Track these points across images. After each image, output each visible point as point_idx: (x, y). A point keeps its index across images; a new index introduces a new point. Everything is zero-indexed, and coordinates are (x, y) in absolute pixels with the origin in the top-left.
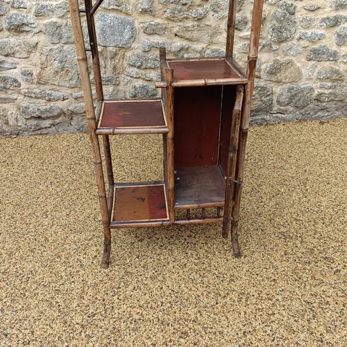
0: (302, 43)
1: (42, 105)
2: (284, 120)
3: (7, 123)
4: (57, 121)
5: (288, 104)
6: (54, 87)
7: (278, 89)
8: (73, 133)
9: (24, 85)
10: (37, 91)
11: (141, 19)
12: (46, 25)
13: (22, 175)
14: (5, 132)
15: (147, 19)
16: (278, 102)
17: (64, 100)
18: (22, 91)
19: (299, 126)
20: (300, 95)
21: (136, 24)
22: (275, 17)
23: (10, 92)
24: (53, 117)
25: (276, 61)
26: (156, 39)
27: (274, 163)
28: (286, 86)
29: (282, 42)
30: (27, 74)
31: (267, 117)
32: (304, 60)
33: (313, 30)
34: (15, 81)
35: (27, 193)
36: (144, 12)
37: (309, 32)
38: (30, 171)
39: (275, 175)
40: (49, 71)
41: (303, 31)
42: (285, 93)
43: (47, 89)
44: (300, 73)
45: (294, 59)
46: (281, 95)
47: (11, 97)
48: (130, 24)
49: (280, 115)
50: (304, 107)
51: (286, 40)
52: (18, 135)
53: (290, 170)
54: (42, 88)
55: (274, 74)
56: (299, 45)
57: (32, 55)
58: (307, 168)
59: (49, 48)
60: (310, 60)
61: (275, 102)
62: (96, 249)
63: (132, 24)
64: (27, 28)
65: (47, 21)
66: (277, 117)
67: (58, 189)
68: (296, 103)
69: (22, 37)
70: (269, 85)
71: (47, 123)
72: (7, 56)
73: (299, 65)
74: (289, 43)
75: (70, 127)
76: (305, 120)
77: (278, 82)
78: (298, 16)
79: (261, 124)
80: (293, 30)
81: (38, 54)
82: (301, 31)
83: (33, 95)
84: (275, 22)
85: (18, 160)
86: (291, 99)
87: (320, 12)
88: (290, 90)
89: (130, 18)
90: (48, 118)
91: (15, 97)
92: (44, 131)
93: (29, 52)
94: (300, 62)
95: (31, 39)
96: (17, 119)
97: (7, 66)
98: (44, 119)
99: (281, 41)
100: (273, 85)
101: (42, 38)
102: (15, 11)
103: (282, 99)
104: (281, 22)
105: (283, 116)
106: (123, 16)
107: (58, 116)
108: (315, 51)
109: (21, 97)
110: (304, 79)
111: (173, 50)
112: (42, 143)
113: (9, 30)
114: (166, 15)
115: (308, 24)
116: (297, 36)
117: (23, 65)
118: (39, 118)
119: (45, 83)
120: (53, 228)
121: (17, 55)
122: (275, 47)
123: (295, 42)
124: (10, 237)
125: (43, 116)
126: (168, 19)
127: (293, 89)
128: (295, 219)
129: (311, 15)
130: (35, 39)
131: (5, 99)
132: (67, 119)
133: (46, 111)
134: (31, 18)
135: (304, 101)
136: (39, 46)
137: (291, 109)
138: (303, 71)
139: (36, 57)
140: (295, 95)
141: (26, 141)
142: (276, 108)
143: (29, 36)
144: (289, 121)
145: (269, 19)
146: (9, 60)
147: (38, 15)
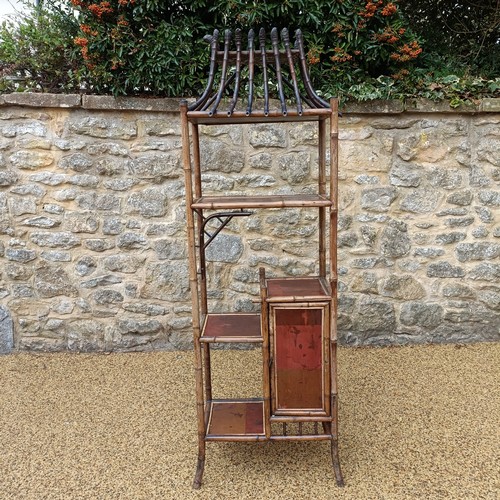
0: (419, 259)
1: (142, 319)
2: (412, 342)
3: (102, 339)
4: (154, 337)
5: (414, 324)
6: (156, 301)
7: (399, 307)
8: (170, 351)
9: (127, 299)
10: (139, 305)
11: (249, 236)
12: (156, 243)
13: (114, 394)
14: (99, 348)
15: (255, 236)
16: (402, 320)
17: (164, 314)
18: (124, 306)
19: (430, 350)
20: (426, 313)
21: (244, 241)
22: (385, 234)
23: (111, 306)
24: (151, 333)
25: (393, 277)
26: (262, 255)
27: (395, 390)
28: (409, 304)
29: (397, 258)
30: (131, 288)
31: (392, 338)
32: (424, 276)
33: (429, 247)
34: (119, 295)
35: (118, 412)
36: (252, 230)
37: (426, 249)
38: (123, 390)
39: (395, 403)
40: (154, 285)
41: (418, 247)
42: (409, 311)
43: (149, 303)
44: (422, 290)
45: (413, 275)
46: (404, 313)
47: (111, 311)
48: (237, 241)
49: (406, 336)
50: (434, 328)
51: (401, 256)
52: (111, 352)
53: (413, 398)
54: (144, 302)
55: (393, 290)
56: (417, 261)
57: (139, 270)
58: (434, 397)
59: (156, 263)
60: (431, 276)
61: (398, 320)
62: (188, 471)
63: (239, 242)
64: (137, 246)
65: (157, 239)
66: (403, 338)
67: (151, 409)
68: (423, 322)
69: (132, 253)
70: (389, 302)
71: (144, 339)
72: (114, 271)
73: (419, 281)
74: (405, 259)
75: (168, 345)
76: (437, 343)
77: (399, 299)
78: (411, 233)
79: (385, 346)
80: (407, 246)
81: (144, 269)
82: (415, 248)
83: (134, 310)
84: (386, 239)
85: (111, 378)
86: (417, 317)
87: (434, 229)
88: (413, 308)
89: (238, 236)
90: (145, 333)
91: (116, 311)
92: (140, 348)
93: (137, 268)
94: (421, 278)
95: (140, 255)
96: (113, 335)
97: (112, 280)
98: (141, 335)
99: (395, 257)
100: (393, 301)
101: (151, 255)
102: (129, 231)
103: (406, 317)
104: (393, 239)
105: (410, 337)
106: (231, 234)
107: (156, 332)
108: (435, 267)
109: (122, 311)
110: (429, 296)
111: (281, 264)
112: (137, 360)
113: (121, 247)
114: (273, 233)
115: (424, 241)
116: (413, 252)
117: (129, 279)
118: (136, 333)
119: (148, 297)
120: (145, 448)
121: (125, 270)
122: (389, 263)
123: (411, 258)
124: (101, 455)
125: (141, 331)
126: (275, 236)
127: (417, 306)
128: (412, 451)
129: (425, 232)
130: (144, 255)
131: (105, 313)
132: (165, 335)
133: (145, 326)
134: (143, 236)
135: (432, 321)
136: (147, 261)
137: (419, 329)
138: (426, 287)
139: (142, 272)
140: (421, 314)
141: (119, 358)
142: (400, 327)
143: (139, 252)
144: (418, 343)
145: (380, 235)
146: (116, 274)
147: (150, 234)
